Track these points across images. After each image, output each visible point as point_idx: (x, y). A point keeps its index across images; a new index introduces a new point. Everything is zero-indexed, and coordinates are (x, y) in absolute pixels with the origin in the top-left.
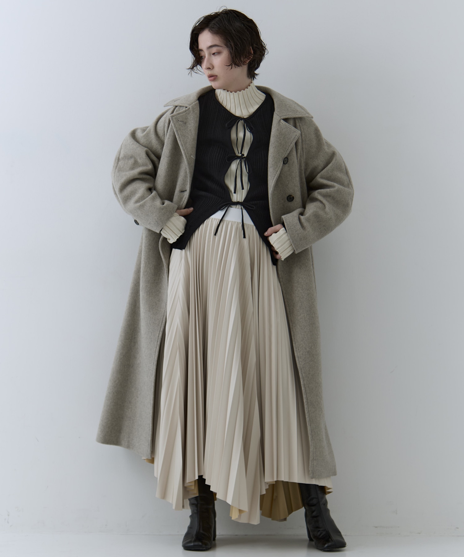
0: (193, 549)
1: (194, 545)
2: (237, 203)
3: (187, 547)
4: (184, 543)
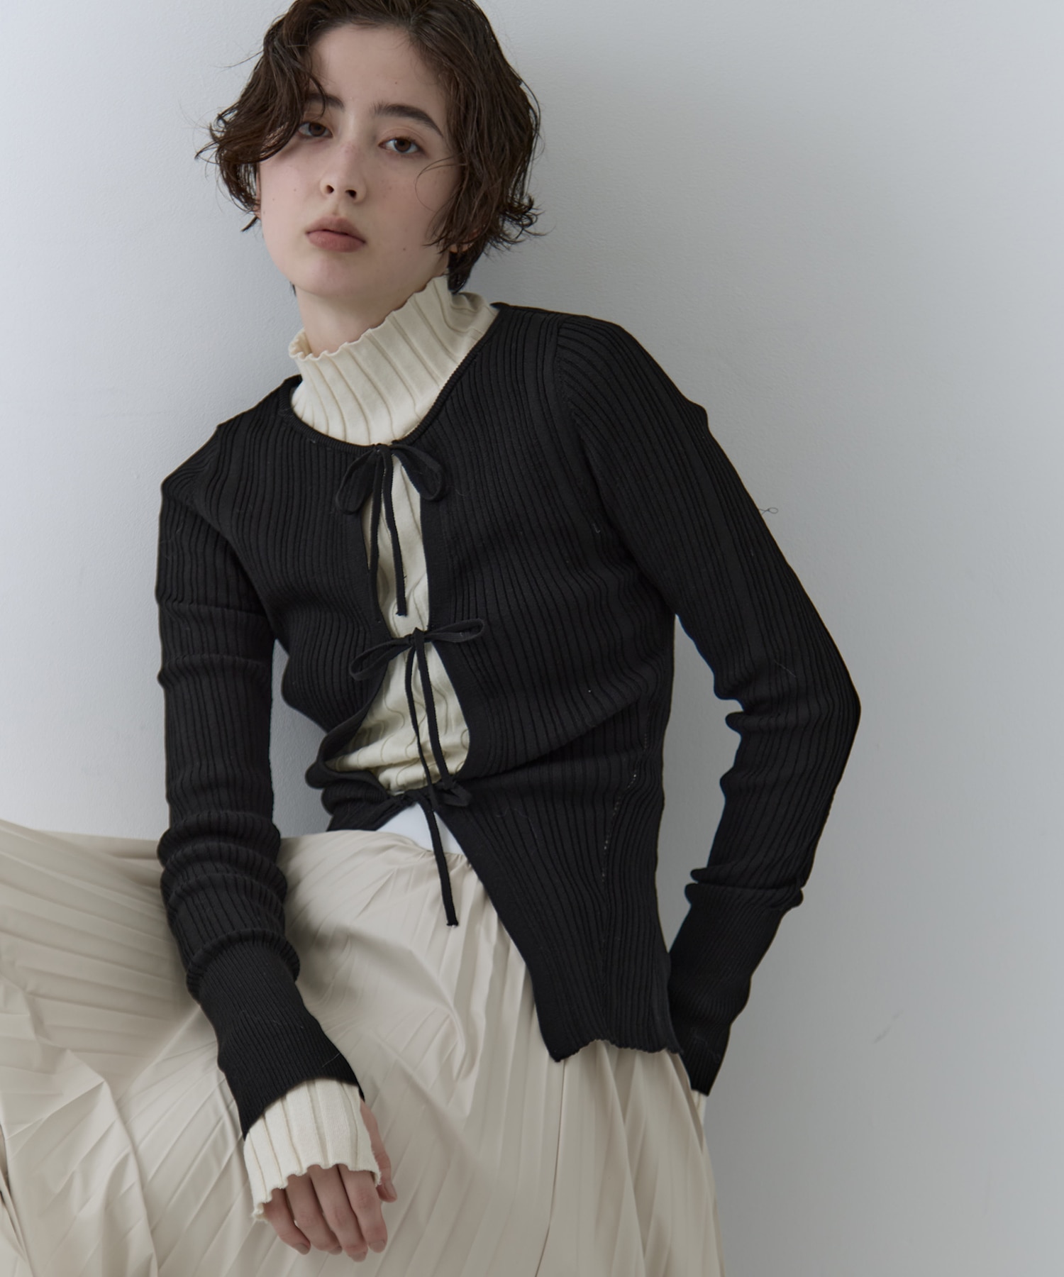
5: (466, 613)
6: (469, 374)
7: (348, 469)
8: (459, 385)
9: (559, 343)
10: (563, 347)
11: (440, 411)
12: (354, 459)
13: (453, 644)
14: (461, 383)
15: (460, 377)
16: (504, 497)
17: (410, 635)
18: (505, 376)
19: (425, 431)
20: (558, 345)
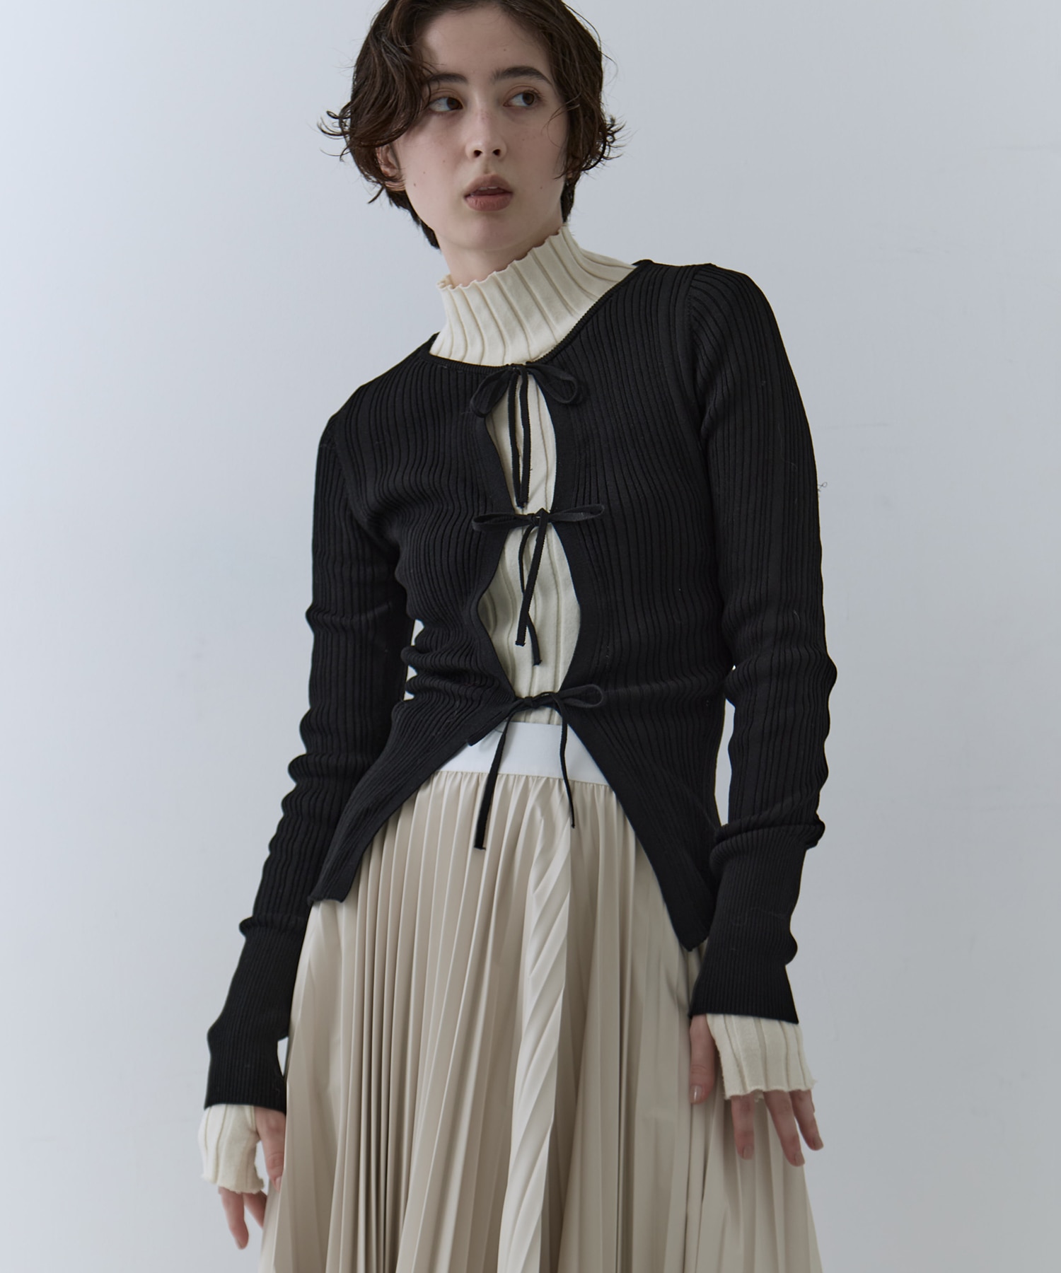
5: (587, 498)
6: (605, 308)
7: (480, 386)
8: (595, 318)
9: (692, 284)
10: (695, 288)
11: (574, 338)
12: (485, 377)
13: (573, 523)
14: (597, 317)
15: (596, 311)
16: (629, 408)
17: (533, 514)
18: (640, 310)
19: (557, 354)
20: (691, 286)
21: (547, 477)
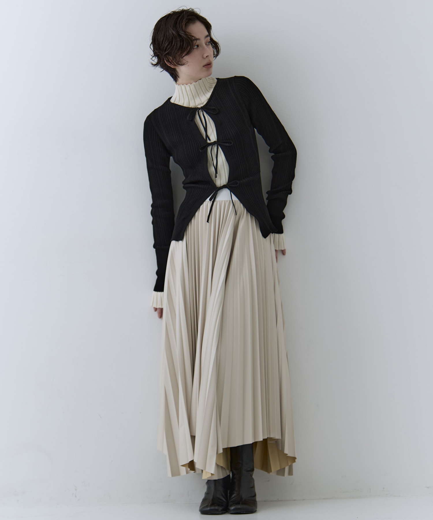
0: (209, 513)
1: (210, 510)
2: (224, 187)
3: (204, 512)
4: (201, 508)
9: (235, 82)
21: (213, 131)
